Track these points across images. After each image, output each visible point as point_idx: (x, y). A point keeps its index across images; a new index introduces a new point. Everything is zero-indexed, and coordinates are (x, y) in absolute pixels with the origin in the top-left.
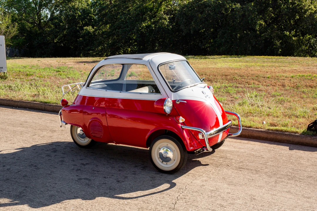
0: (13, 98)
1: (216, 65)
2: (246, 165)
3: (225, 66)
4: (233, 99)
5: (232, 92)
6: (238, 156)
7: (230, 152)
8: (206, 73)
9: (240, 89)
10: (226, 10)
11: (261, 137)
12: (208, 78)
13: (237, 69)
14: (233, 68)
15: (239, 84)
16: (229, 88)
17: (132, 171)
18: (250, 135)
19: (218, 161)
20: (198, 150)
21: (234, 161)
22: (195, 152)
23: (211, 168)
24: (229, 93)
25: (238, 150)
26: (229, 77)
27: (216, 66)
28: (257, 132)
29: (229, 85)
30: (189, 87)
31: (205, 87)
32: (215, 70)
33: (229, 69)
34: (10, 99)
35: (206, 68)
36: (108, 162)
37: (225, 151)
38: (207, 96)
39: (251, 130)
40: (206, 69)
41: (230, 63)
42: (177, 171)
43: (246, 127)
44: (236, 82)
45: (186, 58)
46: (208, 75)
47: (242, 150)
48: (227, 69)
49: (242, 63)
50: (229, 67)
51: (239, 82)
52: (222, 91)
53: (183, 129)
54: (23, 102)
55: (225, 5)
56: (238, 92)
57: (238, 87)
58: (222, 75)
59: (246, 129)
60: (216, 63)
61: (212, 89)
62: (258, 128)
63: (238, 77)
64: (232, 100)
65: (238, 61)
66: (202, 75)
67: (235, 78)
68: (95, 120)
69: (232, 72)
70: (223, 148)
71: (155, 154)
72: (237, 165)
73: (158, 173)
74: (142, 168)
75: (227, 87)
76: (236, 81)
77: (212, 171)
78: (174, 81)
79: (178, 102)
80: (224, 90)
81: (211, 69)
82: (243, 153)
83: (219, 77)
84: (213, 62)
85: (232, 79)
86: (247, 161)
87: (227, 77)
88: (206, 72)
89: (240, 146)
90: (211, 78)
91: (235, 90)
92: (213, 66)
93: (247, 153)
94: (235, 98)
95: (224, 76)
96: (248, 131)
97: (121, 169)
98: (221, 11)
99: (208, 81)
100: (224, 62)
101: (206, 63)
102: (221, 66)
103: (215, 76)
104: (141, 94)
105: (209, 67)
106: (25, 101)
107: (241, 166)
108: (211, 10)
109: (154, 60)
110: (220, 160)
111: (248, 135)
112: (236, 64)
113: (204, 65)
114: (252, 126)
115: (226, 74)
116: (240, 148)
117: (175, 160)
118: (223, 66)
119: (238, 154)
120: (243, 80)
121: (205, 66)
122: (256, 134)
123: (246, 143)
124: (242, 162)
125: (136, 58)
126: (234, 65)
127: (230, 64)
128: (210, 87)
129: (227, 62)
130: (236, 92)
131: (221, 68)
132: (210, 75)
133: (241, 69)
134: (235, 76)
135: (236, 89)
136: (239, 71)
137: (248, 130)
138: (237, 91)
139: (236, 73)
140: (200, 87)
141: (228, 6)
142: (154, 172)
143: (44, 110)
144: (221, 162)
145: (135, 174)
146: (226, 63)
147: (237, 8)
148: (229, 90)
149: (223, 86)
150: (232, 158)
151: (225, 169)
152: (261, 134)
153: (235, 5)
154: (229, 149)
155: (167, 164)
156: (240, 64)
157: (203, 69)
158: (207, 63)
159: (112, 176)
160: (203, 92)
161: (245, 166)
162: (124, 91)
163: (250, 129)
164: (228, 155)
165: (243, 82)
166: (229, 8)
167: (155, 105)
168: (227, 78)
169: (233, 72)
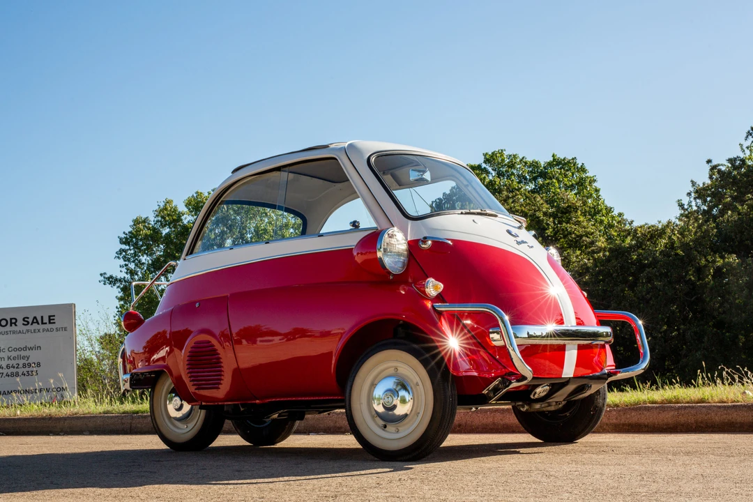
10: (700, 271)
11: (737, 423)
18: (702, 422)
20: (492, 386)
28: (722, 409)
30: (463, 212)
38: (523, 242)
39: (704, 407)
53: (440, 314)
55: (695, 259)
59: (690, 407)
62: (725, 402)
79: (425, 244)
96: (693, 412)
98: (686, 275)
108: (657, 274)
111: (696, 422)
114: (706, 398)
122: (717, 418)
141: (703, 262)
147: (729, 264)
152: (735, 415)
153: (723, 257)
160: (509, 233)
166: (706, 266)
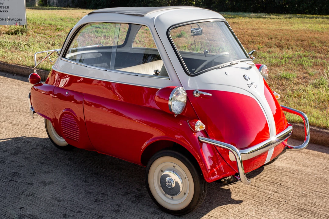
0: (9, 62)
1: (292, 25)
2: (312, 203)
3: (303, 28)
4: (307, 75)
5: (307, 65)
6: (301, 181)
7: (289, 172)
8: (277, 37)
9: (319, 61)
12: (278, 43)
13: (318, 32)
14: (313, 31)
15: (319, 52)
16: (304, 58)
17: (116, 203)
19: (265, 191)
20: (227, 179)
21: (292, 192)
22: (223, 180)
23: (250, 207)
24: (303, 65)
25: (302, 168)
26: (305, 43)
27: (292, 28)
29: (305, 53)
30: (220, 67)
31: (250, 68)
32: (290, 33)
33: (307, 32)
34: (5, 62)
35: (278, 29)
36: (85, 182)
37: (280, 170)
38: (252, 83)
40: (278, 31)
41: (310, 24)
42: (189, 213)
43: (319, 127)
44: (314, 50)
45: (225, 18)
46: (279, 39)
47: (309, 170)
48: (305, 32)
49: (326, 25)
50: (308, 29)
51: (319, 50)
52: (294, 62)
53: (202, 143)
54: (20, 67)
56: (315, 65)
57: (316, 57)
58: (298, 40)
60: (292, 24)
61: (266, 70)
63: (318, 43)
64: (304, 78)
65: (321, 22)
66: (272, 38)
67: (313, 45)
68: (69, 112)
69: (310, 36)
70: (279, 163)
71: (153, 180)
72: (296, 202)
73: (158, 211)
74: (134, 199)
75: (301, 57)
76: (315, 48)
77: (250, 213)
78: (207, 52)
79: (197, 94)
80: (296, 61)
81: (284, 32)
82: (309, 175)
83: (293, 43)
84: (288, 23)
85: (310, 45)
86: (313, 195)
87: (303, 42)
88: (277, 35)
89: (307, 161)
90: (282, 43)
91: (311, 62)
92: (288, 28)
93: (316, 176)
94: (310, 75)
95: (299, 41)
97: (100, 197)
99: (278, 47)
100: (302, 23)
101: (280, 24)
102: (298, 28)
103: (288, 40)
104: (137, 75)
105: (283, 28)
106: (23, 66)
107: (304, 204)
109: (162, 18)
110: (269, 188)
112: (317, 26)
113: (276, 26)
115: (303, 38)
116: (305, 166)
117: (185, 194)
118: (301, 28)
119: (301, 177)
120: (324, 47)
121: (278, 27)
123: (316, 156)
124: (305, 196)
125: (135, 14)
126: (315, 27)
127: (310, 26)
128: (263, 66)
129: (307, 23)
130: (312, 64)
131: (297, 31)
132: (281, 39)
133: (323, 32)
134: (314, 42)
135: (313, 61)
136: (320, 36)
137: (321, 132)
138: (314, 63)
139: (316, 38)
140: (241, 68)
142: (151, 210)
143: (44, 79)
144: (270, 192)
145: (118, 211)
146: (305, 25)
148: (303, 62)
149: (296, 55)
150: (289, 185)
151: (274, 209)
154: (288, 166)
155: (172, 198)
156: (323, 26)
157: (274, 30)
158: (281, 22)
159: (79, 212)
160: (245, 78)
161: (310, 205)
162: (111, 70)
163: (324, 130)
164: (284, 179)
165: (324, 50)
167: (156, 97)
168: (303, 44)
169: (313, 36)
